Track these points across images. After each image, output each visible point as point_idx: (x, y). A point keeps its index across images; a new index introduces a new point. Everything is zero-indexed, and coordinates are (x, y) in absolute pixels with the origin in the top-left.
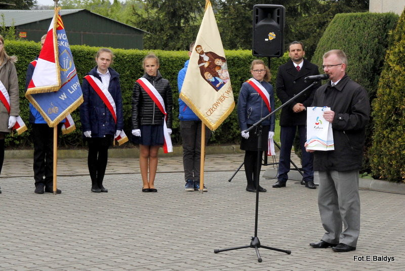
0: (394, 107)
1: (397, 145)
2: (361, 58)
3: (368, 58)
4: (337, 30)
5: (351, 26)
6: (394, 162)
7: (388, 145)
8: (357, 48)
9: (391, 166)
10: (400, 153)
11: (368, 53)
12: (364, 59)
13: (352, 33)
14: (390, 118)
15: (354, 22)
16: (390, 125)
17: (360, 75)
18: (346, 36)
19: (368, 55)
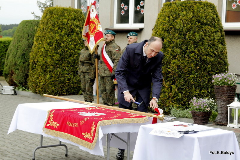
0: (34, 61)
1: (35, 77)
2: (28, 39)
3: (31, 39)
4: (20, 27)
5: (26, 25)
6: (34, 85)
7: (32, 77)
8: (26, 35)
9: (33, 86)
10: (36, 81)
11: (31, 37)
12: (30, 40)
13: (26, 28)
14: (33, 66)
15: (27, 23)
16: (33, 69)
17: (27, 47)
18: (23, 30)
19: (31, 38)
